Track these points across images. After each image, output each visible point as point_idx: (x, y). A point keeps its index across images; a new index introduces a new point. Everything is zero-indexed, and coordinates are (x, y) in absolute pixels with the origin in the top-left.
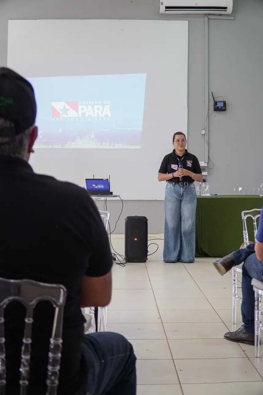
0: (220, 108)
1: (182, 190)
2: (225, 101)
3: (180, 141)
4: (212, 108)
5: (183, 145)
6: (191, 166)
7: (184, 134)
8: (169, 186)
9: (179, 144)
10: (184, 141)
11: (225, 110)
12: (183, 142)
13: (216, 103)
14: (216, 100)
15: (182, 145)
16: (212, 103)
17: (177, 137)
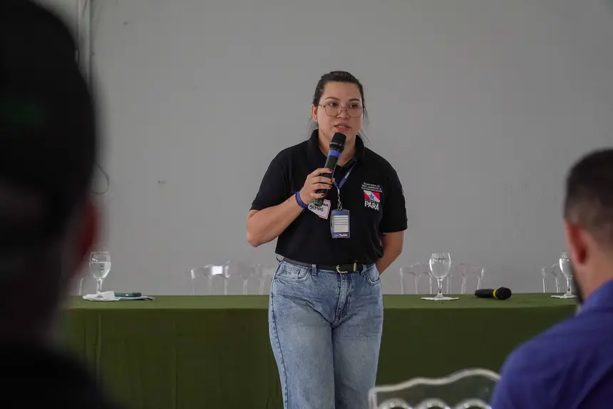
1: (344, 289)
3: (342, 104)
5: (351, 123)
6: (377, 208)
7: (360, 82)
8: (293, 275)
10: (355, 106)
12: (352, 112)
15: (344, 122)
17: (332, 89)
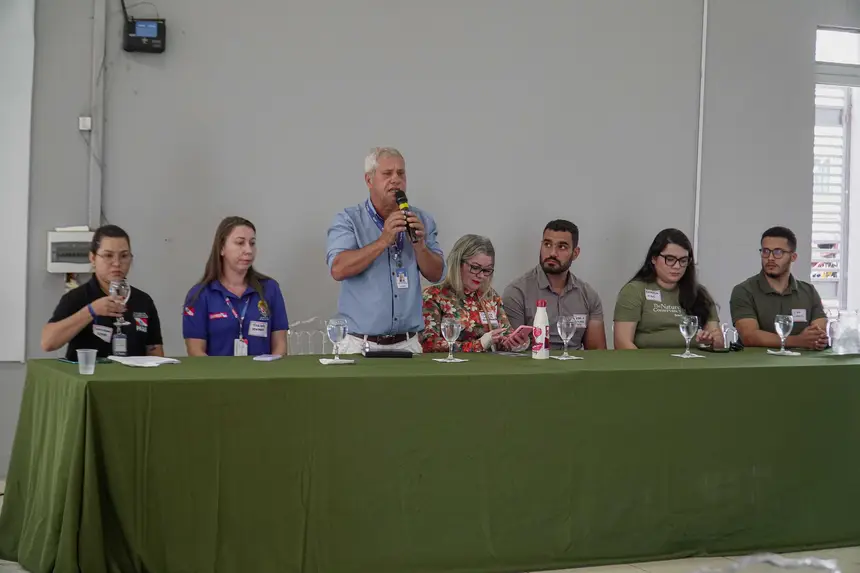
0: (145, 40)
2: (163, 21)
4: (117, 40)
9: (111, 265)
11: (161, 50)
13: (130, 25)
14: (133, 13)
16: (118, 23)
